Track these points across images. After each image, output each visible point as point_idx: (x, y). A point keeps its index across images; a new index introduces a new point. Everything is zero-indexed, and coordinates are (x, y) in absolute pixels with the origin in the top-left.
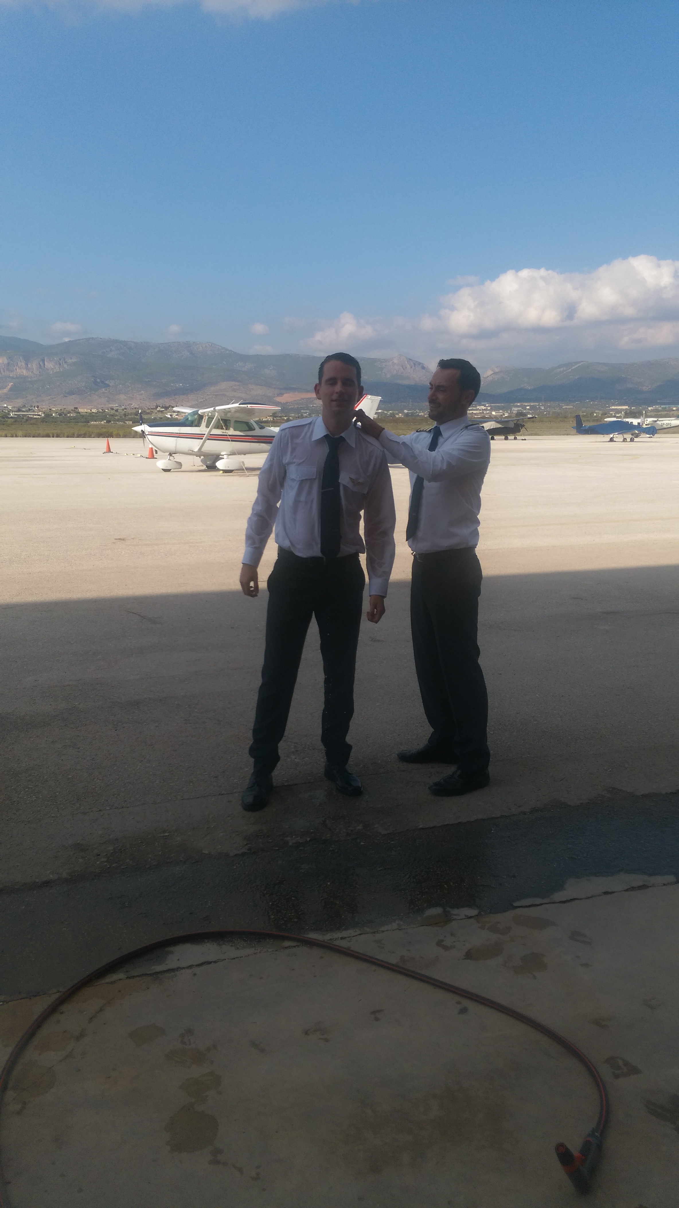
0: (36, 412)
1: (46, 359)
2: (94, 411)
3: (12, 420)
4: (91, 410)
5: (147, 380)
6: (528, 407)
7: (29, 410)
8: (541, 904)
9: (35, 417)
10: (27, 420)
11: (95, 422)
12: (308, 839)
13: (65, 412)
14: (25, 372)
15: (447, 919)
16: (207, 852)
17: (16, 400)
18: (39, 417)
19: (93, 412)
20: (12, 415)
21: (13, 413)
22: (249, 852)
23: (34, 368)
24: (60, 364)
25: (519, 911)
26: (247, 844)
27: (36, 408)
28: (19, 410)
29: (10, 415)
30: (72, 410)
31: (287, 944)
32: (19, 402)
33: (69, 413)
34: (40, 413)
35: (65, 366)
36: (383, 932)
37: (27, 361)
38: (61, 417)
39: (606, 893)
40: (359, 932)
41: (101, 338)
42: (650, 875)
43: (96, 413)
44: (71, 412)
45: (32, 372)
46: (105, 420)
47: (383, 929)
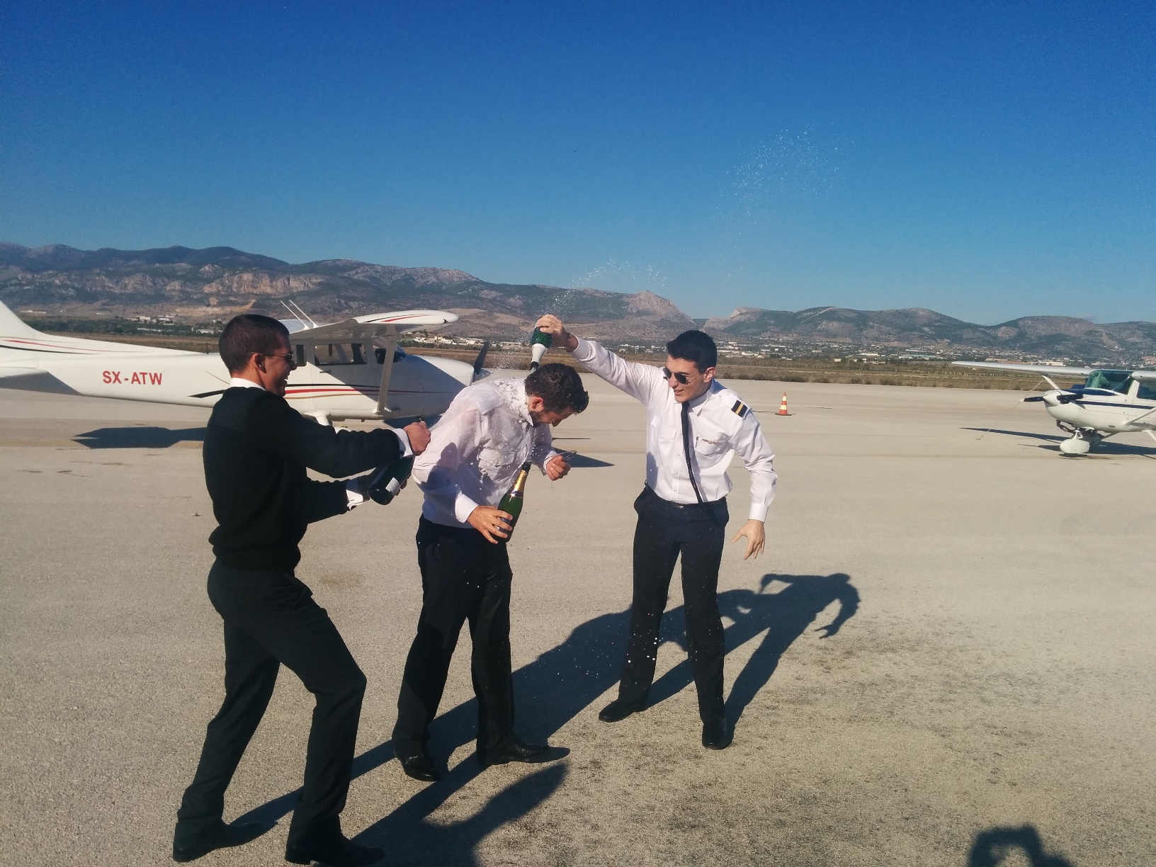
1: (291, 277)
14: (269, 290)
23: (279, 286)
24: (305, 283)
35: (310, 285)
37: (272, 278)
41: (347, 260)
45: (276, 290)
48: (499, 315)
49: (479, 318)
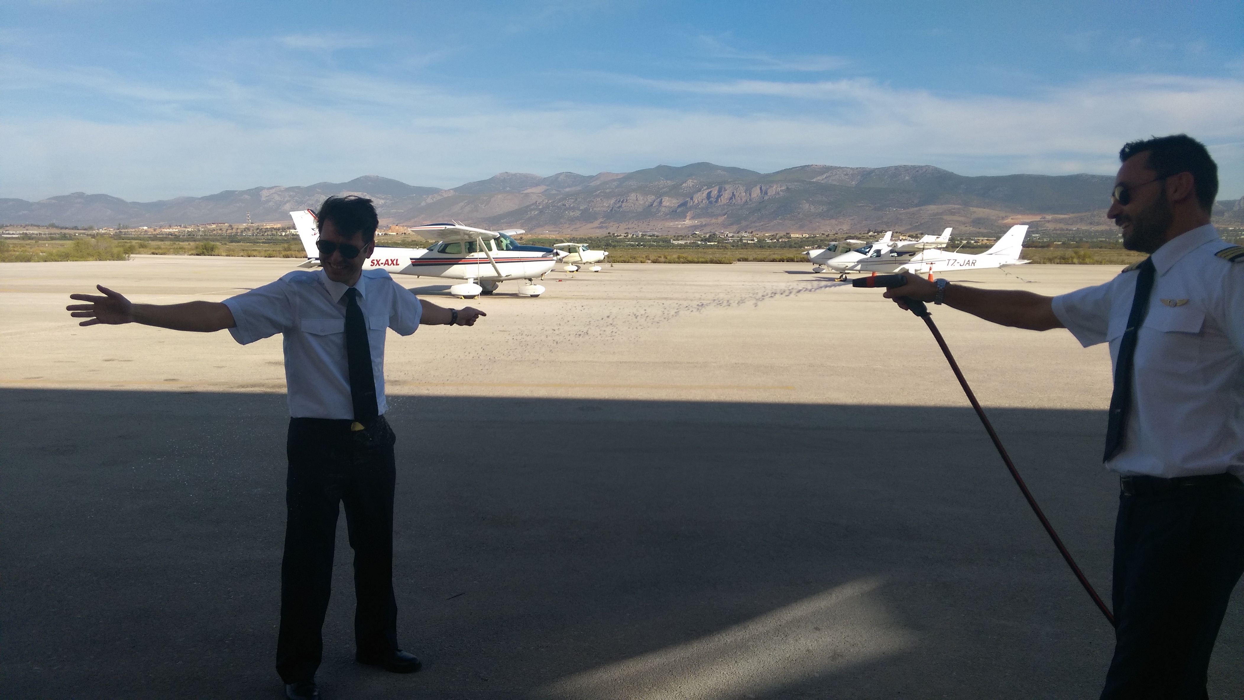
0: (749, 237)
1: (763, 186)
2: (805, 236)
4: (802, 236)
5: (860, 205)
9: (749, 242)
13: (777, 237)
17: (731, 226)
18: (753, 242)
24: (776, 191)
27: (750, 234)
30: (784, 235)
33: (781, 238)
35: (781, 193)
41: (816, 166)
48: (975, 209)
49: (953, 214)
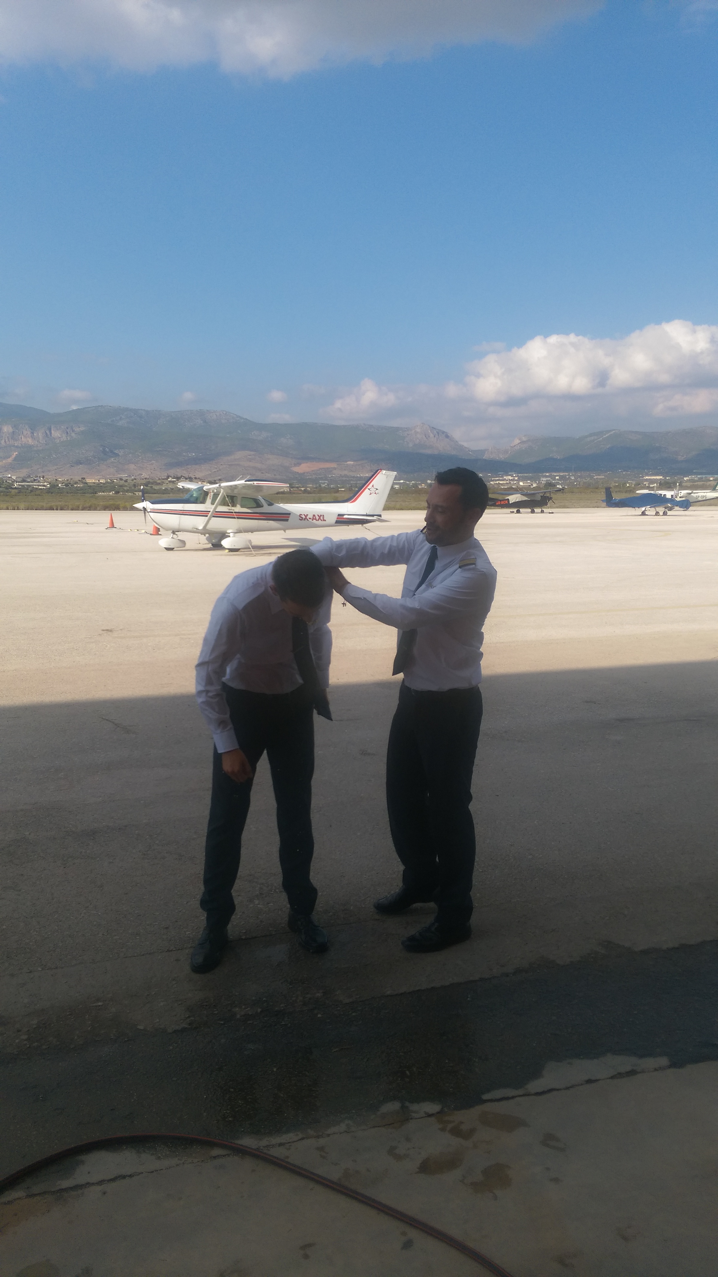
0: (41, 483)
1: (53, 427)
2: (102, 481)
3: (16, 491)
4: (99, 481)
5: (158, 449)
6: (557, 478)
7: (35, 480)
8: (513, 1097)
9: (40, 487)
10: (31, 491)
11: (103, 493)
12: (259, 1010)
13: (71, 482)
14: (30, 441)
15: (404, 1117)
16: (141, 1027)
17: (20, 470)
18: (44, 488)
19: (101, 483)
20: (16, 485)
21: (18, 484)
22: (189, 1027)
23: (41, 437)
24: (67, 433)
25: (487, 1107)
26: (189, 1017)
27: (41, 478)
28: (24, 481)
29: (14, 485)
30: (79, 480)
31: (216, 1152)
32: (24, 473)
33: (76, 483)
34: (46, 483)
35: (73, 434)
36: (329, 1135)
37: (33, 429)
38: (67, 487)
39: (589, 1081)
40: (301, 1136)
41: (110, 406)
42: (641, 1056)
43: (104, 484)
44: (79, 482)
45: (38, 441)
46: (113, 491)
47: (329, 1131)
48: (269, 455)
49: (249, 460)
